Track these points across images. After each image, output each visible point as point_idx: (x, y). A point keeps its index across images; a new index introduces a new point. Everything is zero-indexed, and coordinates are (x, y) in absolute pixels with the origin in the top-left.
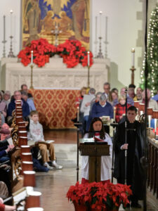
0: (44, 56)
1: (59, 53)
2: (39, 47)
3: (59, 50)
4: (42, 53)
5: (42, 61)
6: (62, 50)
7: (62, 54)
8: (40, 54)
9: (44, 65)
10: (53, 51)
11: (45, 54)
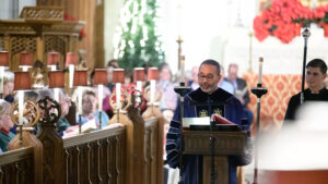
0: (292, 26)
1: (318, 21)
2: (283, 9)
3: (317, 15)
4: (289, 20)
5: (288, 34)
6: (322, 15)
7: (322, 22)
8: (286, 23)
9: (291, 40)
10: (306, 17)
11: (294, 21)
